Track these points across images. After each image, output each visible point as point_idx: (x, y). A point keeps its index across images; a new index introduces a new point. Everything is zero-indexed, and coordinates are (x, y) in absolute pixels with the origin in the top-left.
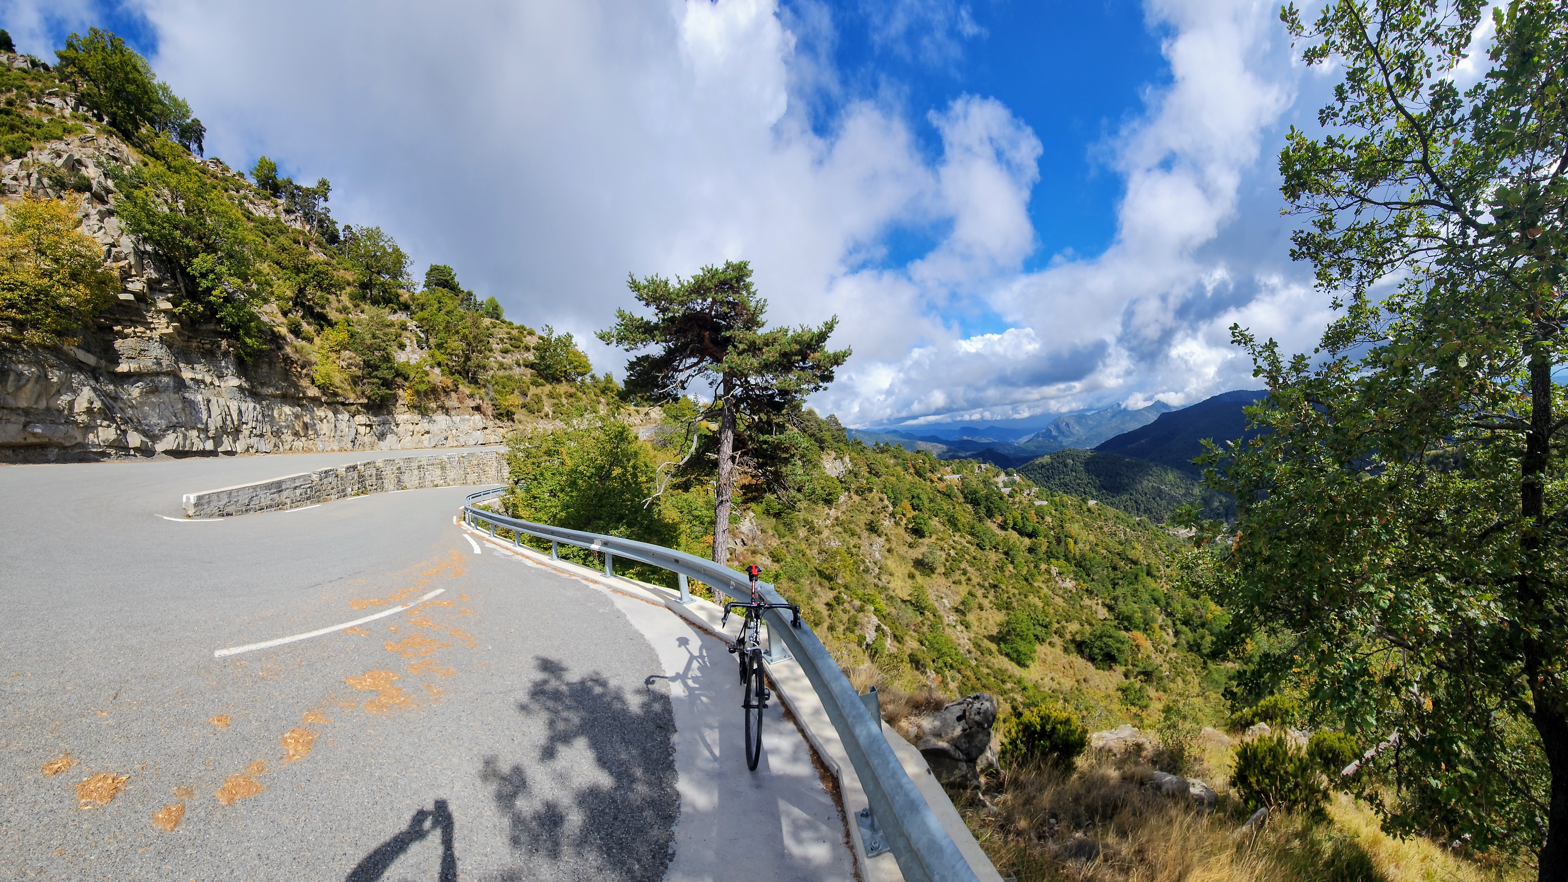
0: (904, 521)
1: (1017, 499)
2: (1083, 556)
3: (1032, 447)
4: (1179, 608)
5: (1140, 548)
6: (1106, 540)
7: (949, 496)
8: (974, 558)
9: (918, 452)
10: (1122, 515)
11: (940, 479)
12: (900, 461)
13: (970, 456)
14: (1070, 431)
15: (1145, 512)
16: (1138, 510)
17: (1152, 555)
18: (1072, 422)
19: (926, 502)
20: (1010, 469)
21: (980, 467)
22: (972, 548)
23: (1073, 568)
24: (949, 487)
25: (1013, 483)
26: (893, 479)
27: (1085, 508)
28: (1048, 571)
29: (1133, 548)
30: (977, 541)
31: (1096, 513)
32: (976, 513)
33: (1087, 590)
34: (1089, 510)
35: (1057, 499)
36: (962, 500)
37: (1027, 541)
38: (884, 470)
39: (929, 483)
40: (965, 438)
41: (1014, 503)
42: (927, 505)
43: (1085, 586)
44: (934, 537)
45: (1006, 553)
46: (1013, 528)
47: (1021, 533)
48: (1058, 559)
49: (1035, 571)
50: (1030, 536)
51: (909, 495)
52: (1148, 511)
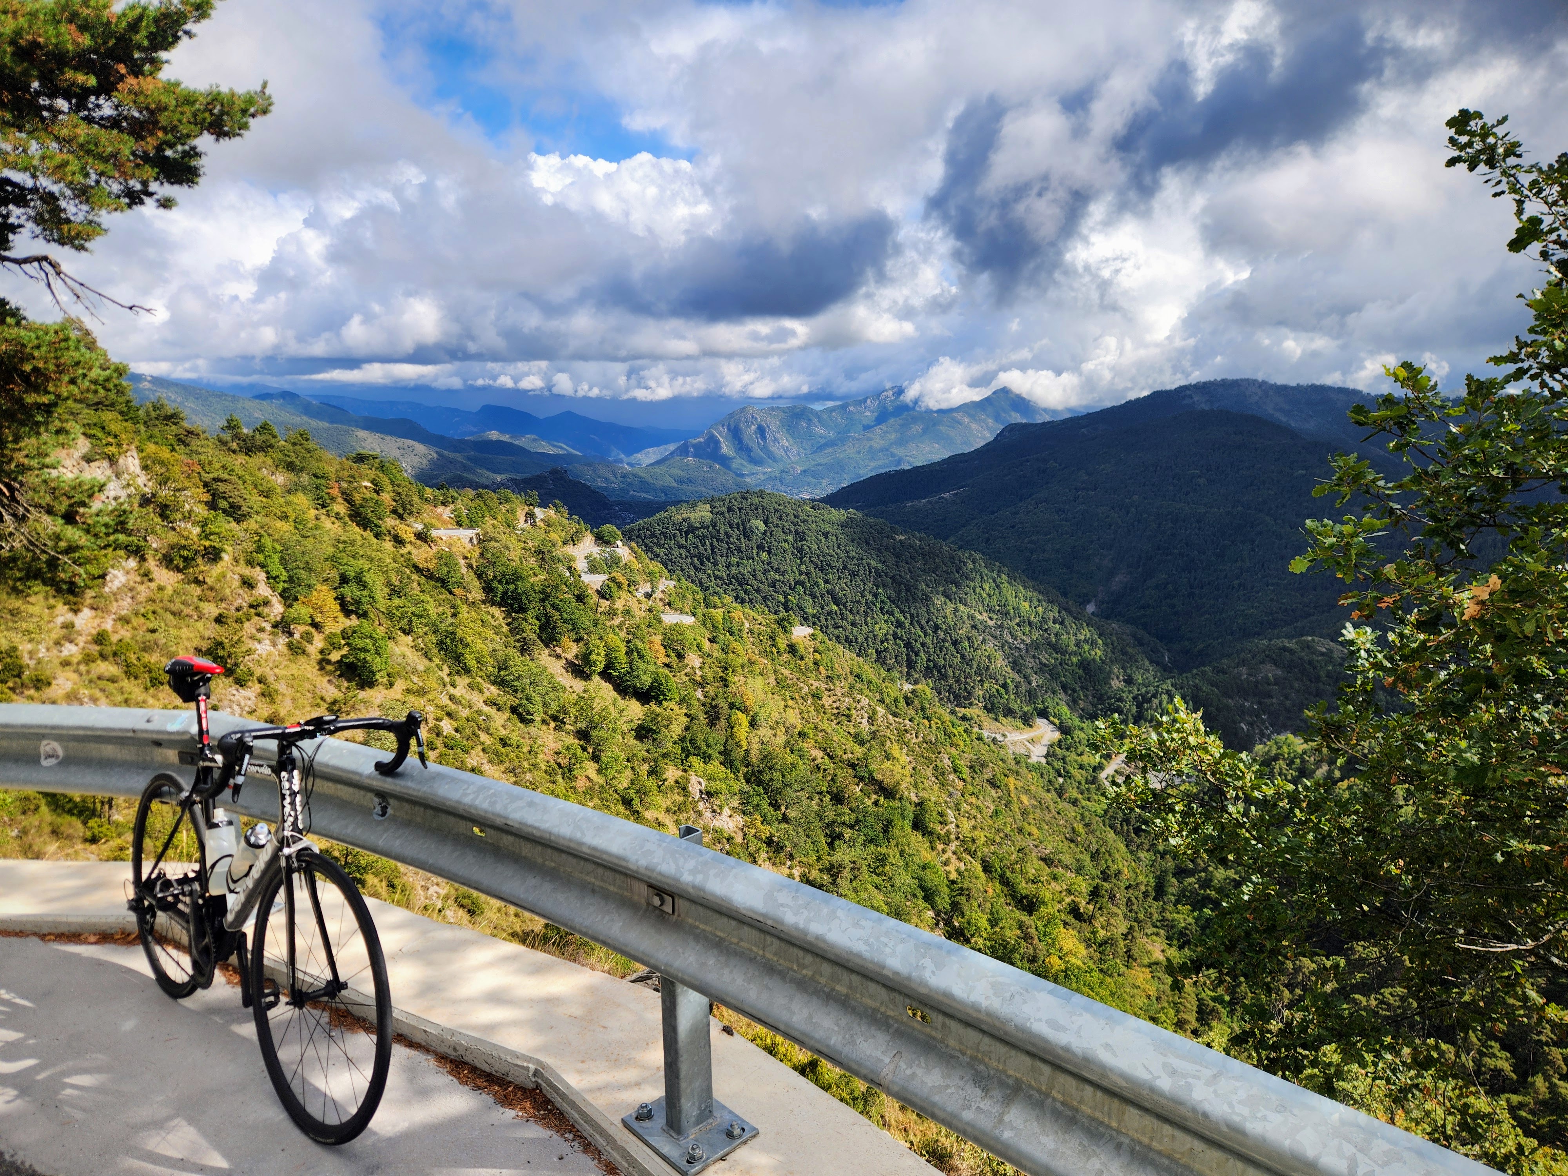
0: (319, 642)
1: (619, 605)
2: (767, 757)
3: (667, 478)
4: (984, 923)
5: (904, 759)
6: (825, 725)
7: (443, 582)
8: (504, 742)
9: (360, 459)
10: (869, 671)
11: (422, 537)
12: (305, 478)
13: (502, 485)
14: (765, 449)
15: (928, 672)
16: (911, 665)
17: (930, 782)
18: (773, 425)
19: (380, 592)
20: (608, 528)
21: (530, 515)
22: (499, 719)
23: (740, 785)
24: (446, 559)
25: (613, 562)
26: (284, 528)
27: (782, 644)
28: (682, 787)
29: (888, 757)
30: (510, 700)
31: (809, 659)
32: (514, 631)
33: (769, 842)
34: (792, 649)
35: (718, 614)
36: (477, 594)
37: (635, 710)
38: (255, 500)
39: (388, 545)
40: (494, 435)
41: (611, 613)
42: (382, 604)
43: (766, 830)
44: (400, 685)
45: (583, 735)
46: (605, 675)
47: (623, 688)
48: (706, 758)
49: (651, 783)
50: (644, 696)
51: (334, 575)
52: (934, 671)
